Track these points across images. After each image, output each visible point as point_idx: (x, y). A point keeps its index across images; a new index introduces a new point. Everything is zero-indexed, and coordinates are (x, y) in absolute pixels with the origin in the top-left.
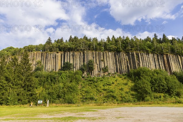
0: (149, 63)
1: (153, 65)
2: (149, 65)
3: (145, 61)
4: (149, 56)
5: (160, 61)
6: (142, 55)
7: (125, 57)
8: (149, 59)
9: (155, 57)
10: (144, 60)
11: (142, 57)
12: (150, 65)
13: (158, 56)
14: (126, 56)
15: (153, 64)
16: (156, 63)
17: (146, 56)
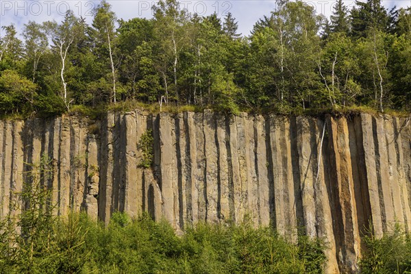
0: (225, 183)
1: (252, 199)
2: (225, 201)
3: (196, 172)
4: (228, 131)
5: (305, 164)
6: (182, 131)
7: (80, 146)
8: (229, 154)
9: (276, 135)
10: (189, 162)
11: (183, 141)
12: (231, 197)
13: (295, 132)
14: (87, 141)
15: (257, 192)
16: (279, 182)
17: (209, 131)
